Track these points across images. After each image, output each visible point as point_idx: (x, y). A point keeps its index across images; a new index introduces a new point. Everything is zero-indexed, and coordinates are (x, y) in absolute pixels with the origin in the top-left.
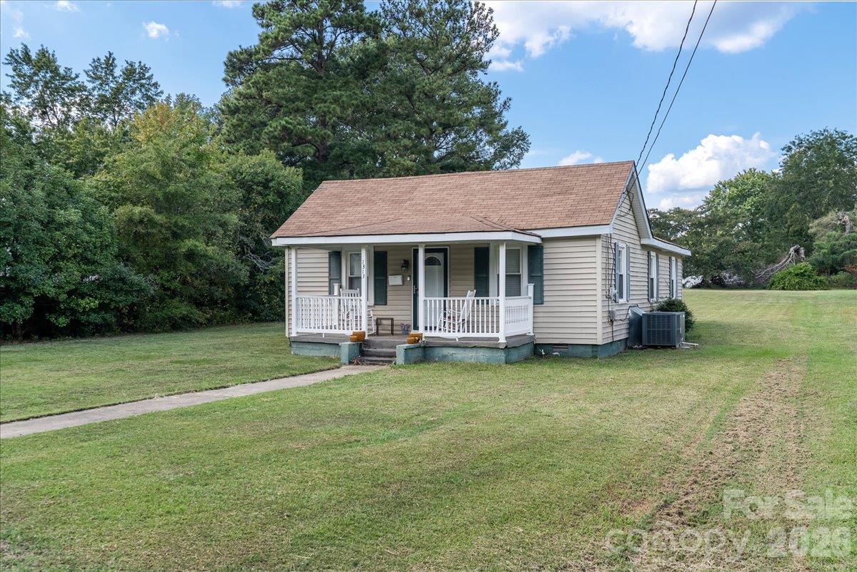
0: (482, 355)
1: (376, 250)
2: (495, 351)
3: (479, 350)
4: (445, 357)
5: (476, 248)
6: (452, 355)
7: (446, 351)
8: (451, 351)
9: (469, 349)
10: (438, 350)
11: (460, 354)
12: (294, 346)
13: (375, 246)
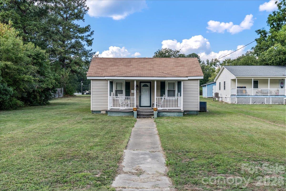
0: (176, 114)
1: (126, 81)
2: (180, 113)
3: (175, 113)
4: (163, 115)
5: (161, 82)
6: (166, 114)
7: (164, 113)
8: (166, 113)
9: (171, 113)
10: (161, 113)
11: (168, 114)
12: (109, 113)
13: (126, 80)
